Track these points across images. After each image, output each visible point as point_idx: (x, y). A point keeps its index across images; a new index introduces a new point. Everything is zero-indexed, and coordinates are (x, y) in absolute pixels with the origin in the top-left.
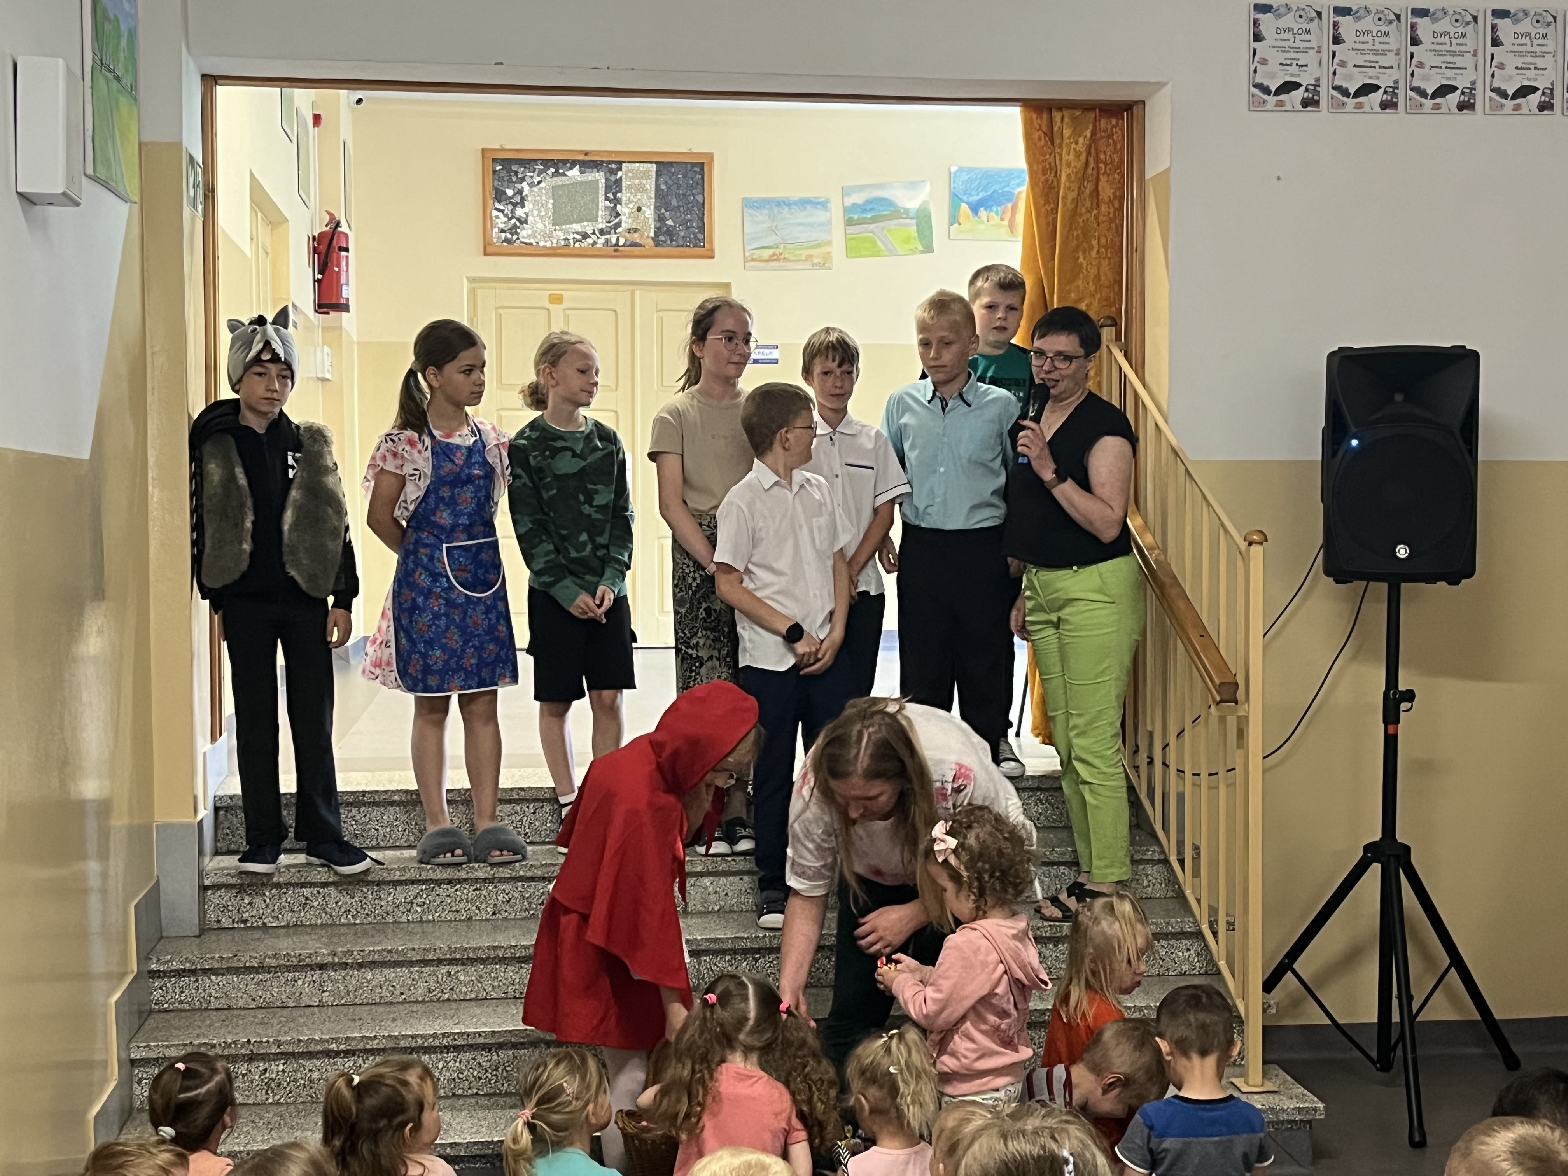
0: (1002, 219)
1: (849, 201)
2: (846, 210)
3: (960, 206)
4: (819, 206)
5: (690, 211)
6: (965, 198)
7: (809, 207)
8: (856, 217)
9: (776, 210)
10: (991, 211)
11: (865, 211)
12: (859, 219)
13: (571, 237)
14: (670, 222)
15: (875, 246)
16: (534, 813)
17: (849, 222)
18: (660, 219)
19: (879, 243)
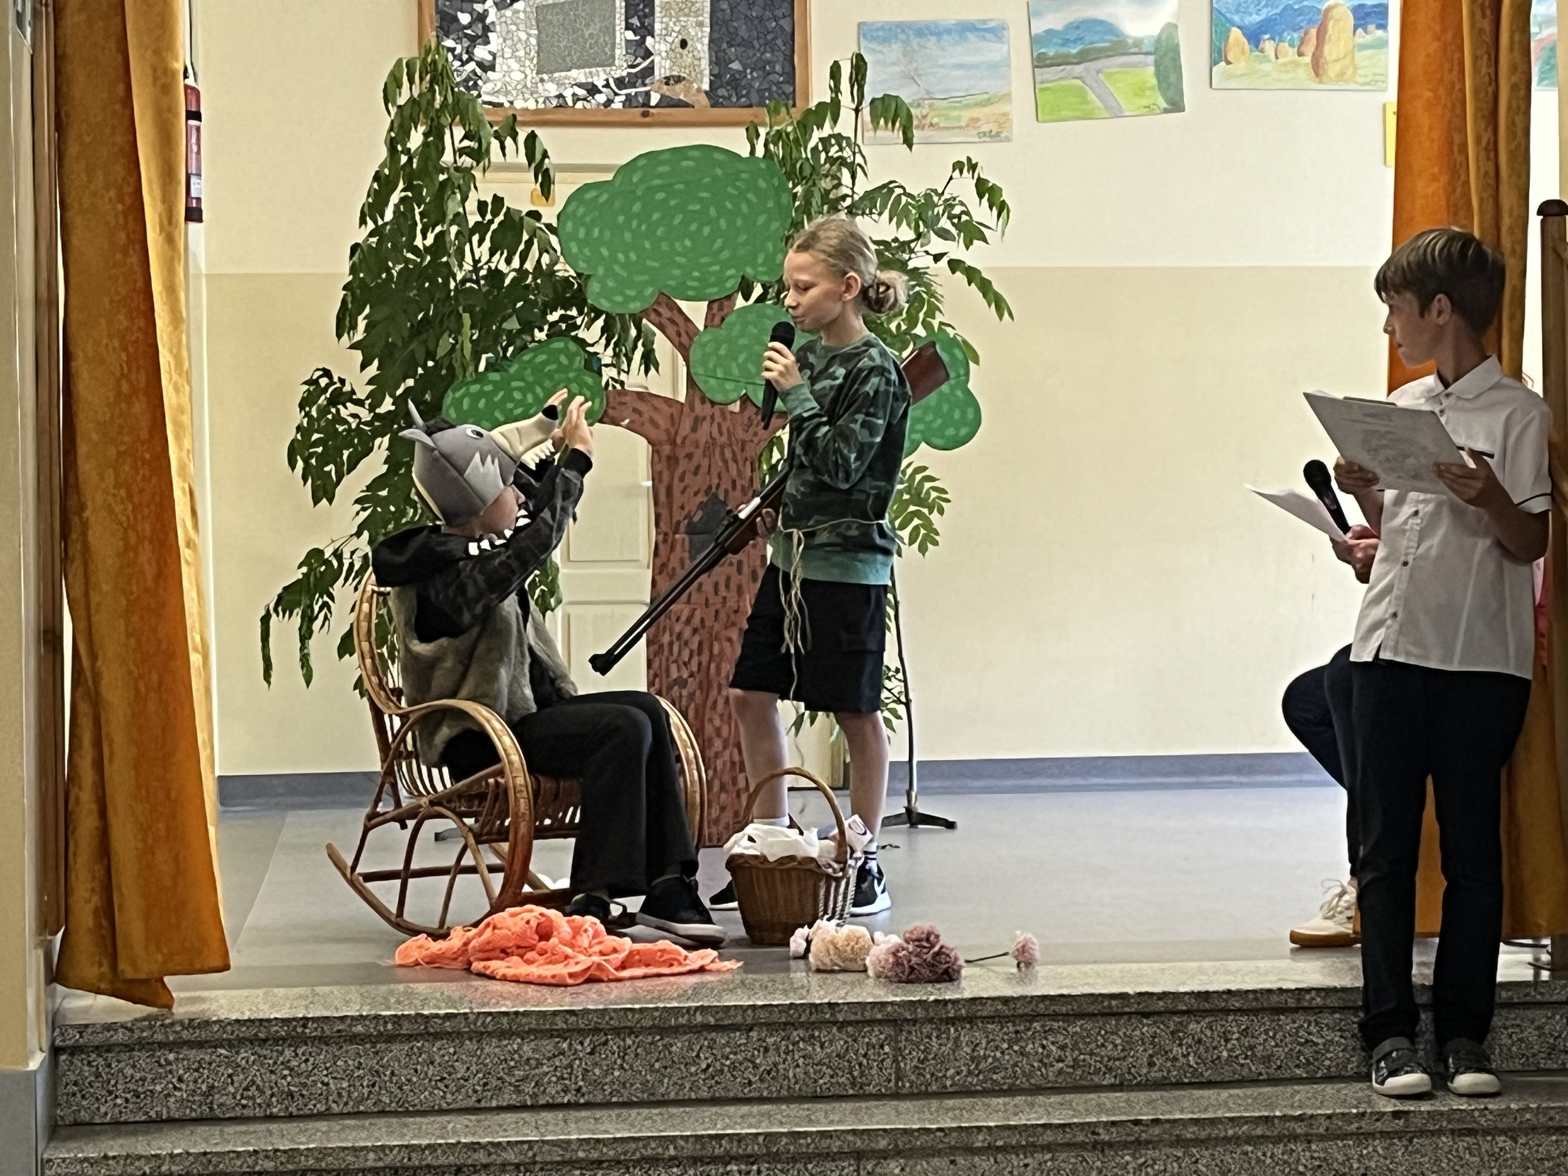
0: (1300, 54)
1: (1039, 27)
2: (1034, 40)
3: (1229, 30)
4: (987, 35)
5: (770, 45)
6: (1236, 18)
7: (971, 36)
8: (1051, 53)
9: (915, 42)
10: (1281, 40)
11: (1066, 42)
12: (1057, 56)
13: (568, 94)
14: (736, 66)
15: (1086, 102)
16: (592, 1053)
17: (1040, 62)
18: (718, 60)
19: (1092, 96)
